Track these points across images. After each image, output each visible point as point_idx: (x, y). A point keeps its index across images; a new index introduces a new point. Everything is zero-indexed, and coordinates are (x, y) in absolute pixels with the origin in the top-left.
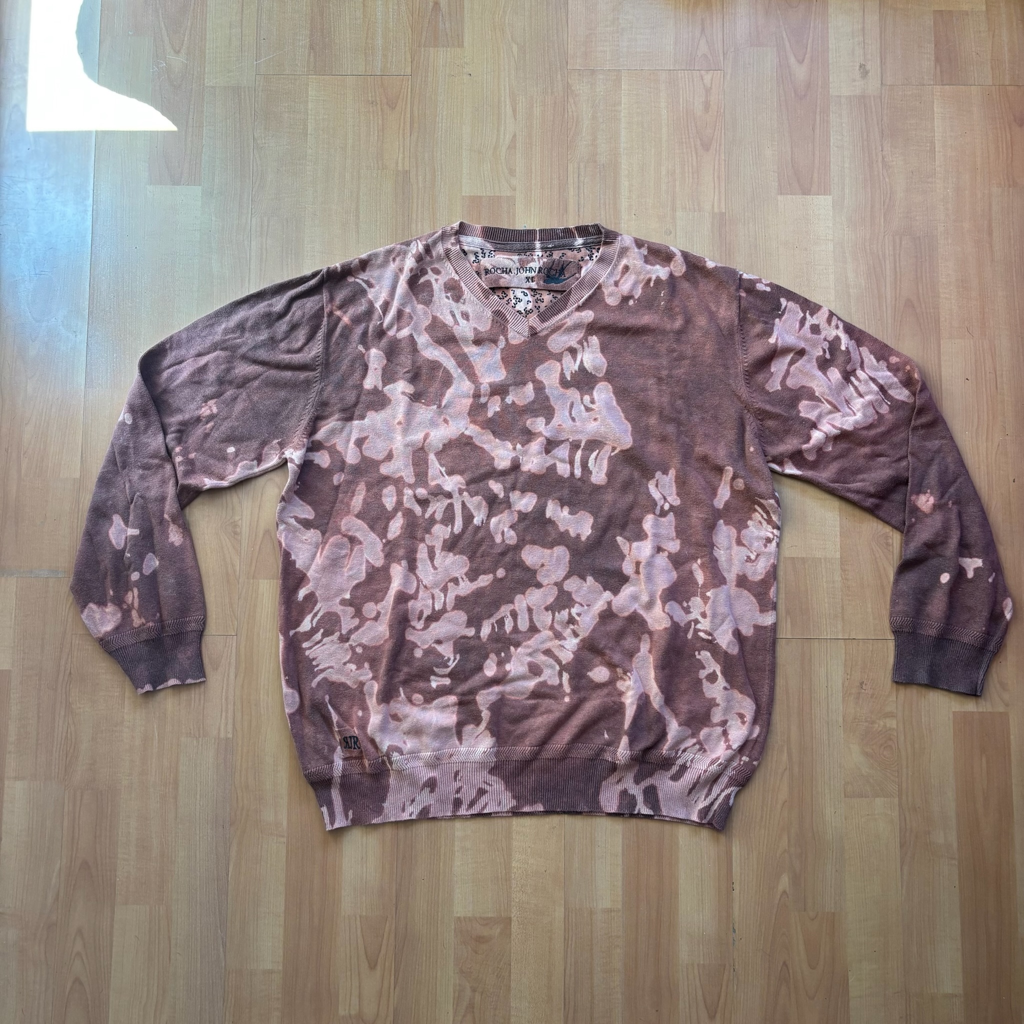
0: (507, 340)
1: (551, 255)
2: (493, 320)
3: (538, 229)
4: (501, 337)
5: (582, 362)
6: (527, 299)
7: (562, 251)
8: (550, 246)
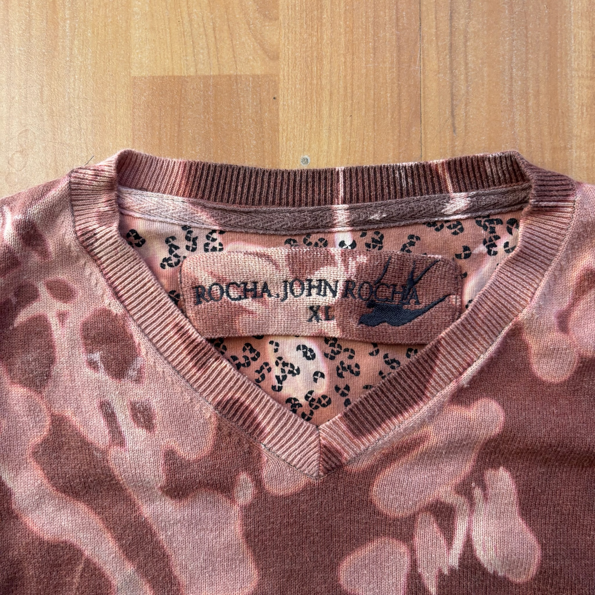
0: (258, 482)
1: (378, 243)
2: (219, 428)
3: (340, 168)
4: (243, 476)
5: (468, 544)
6: (312, 366)
7: (410, 231)
8: (376, 217)
